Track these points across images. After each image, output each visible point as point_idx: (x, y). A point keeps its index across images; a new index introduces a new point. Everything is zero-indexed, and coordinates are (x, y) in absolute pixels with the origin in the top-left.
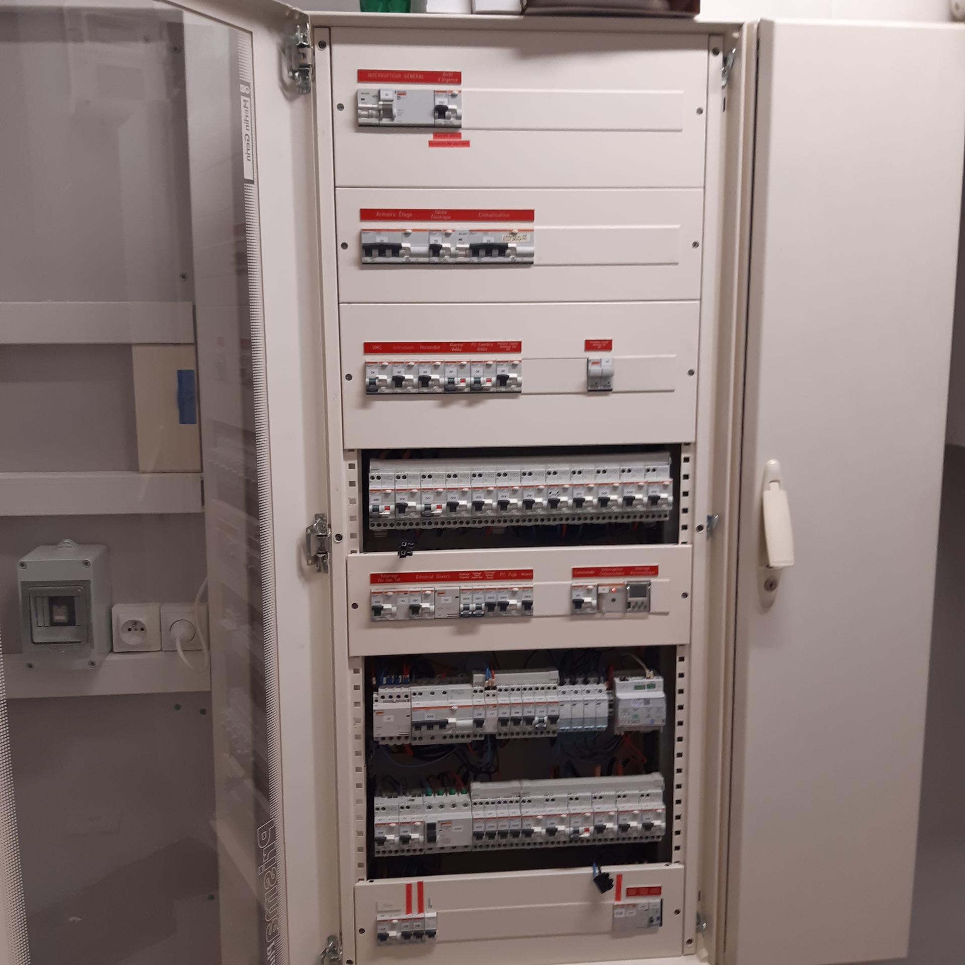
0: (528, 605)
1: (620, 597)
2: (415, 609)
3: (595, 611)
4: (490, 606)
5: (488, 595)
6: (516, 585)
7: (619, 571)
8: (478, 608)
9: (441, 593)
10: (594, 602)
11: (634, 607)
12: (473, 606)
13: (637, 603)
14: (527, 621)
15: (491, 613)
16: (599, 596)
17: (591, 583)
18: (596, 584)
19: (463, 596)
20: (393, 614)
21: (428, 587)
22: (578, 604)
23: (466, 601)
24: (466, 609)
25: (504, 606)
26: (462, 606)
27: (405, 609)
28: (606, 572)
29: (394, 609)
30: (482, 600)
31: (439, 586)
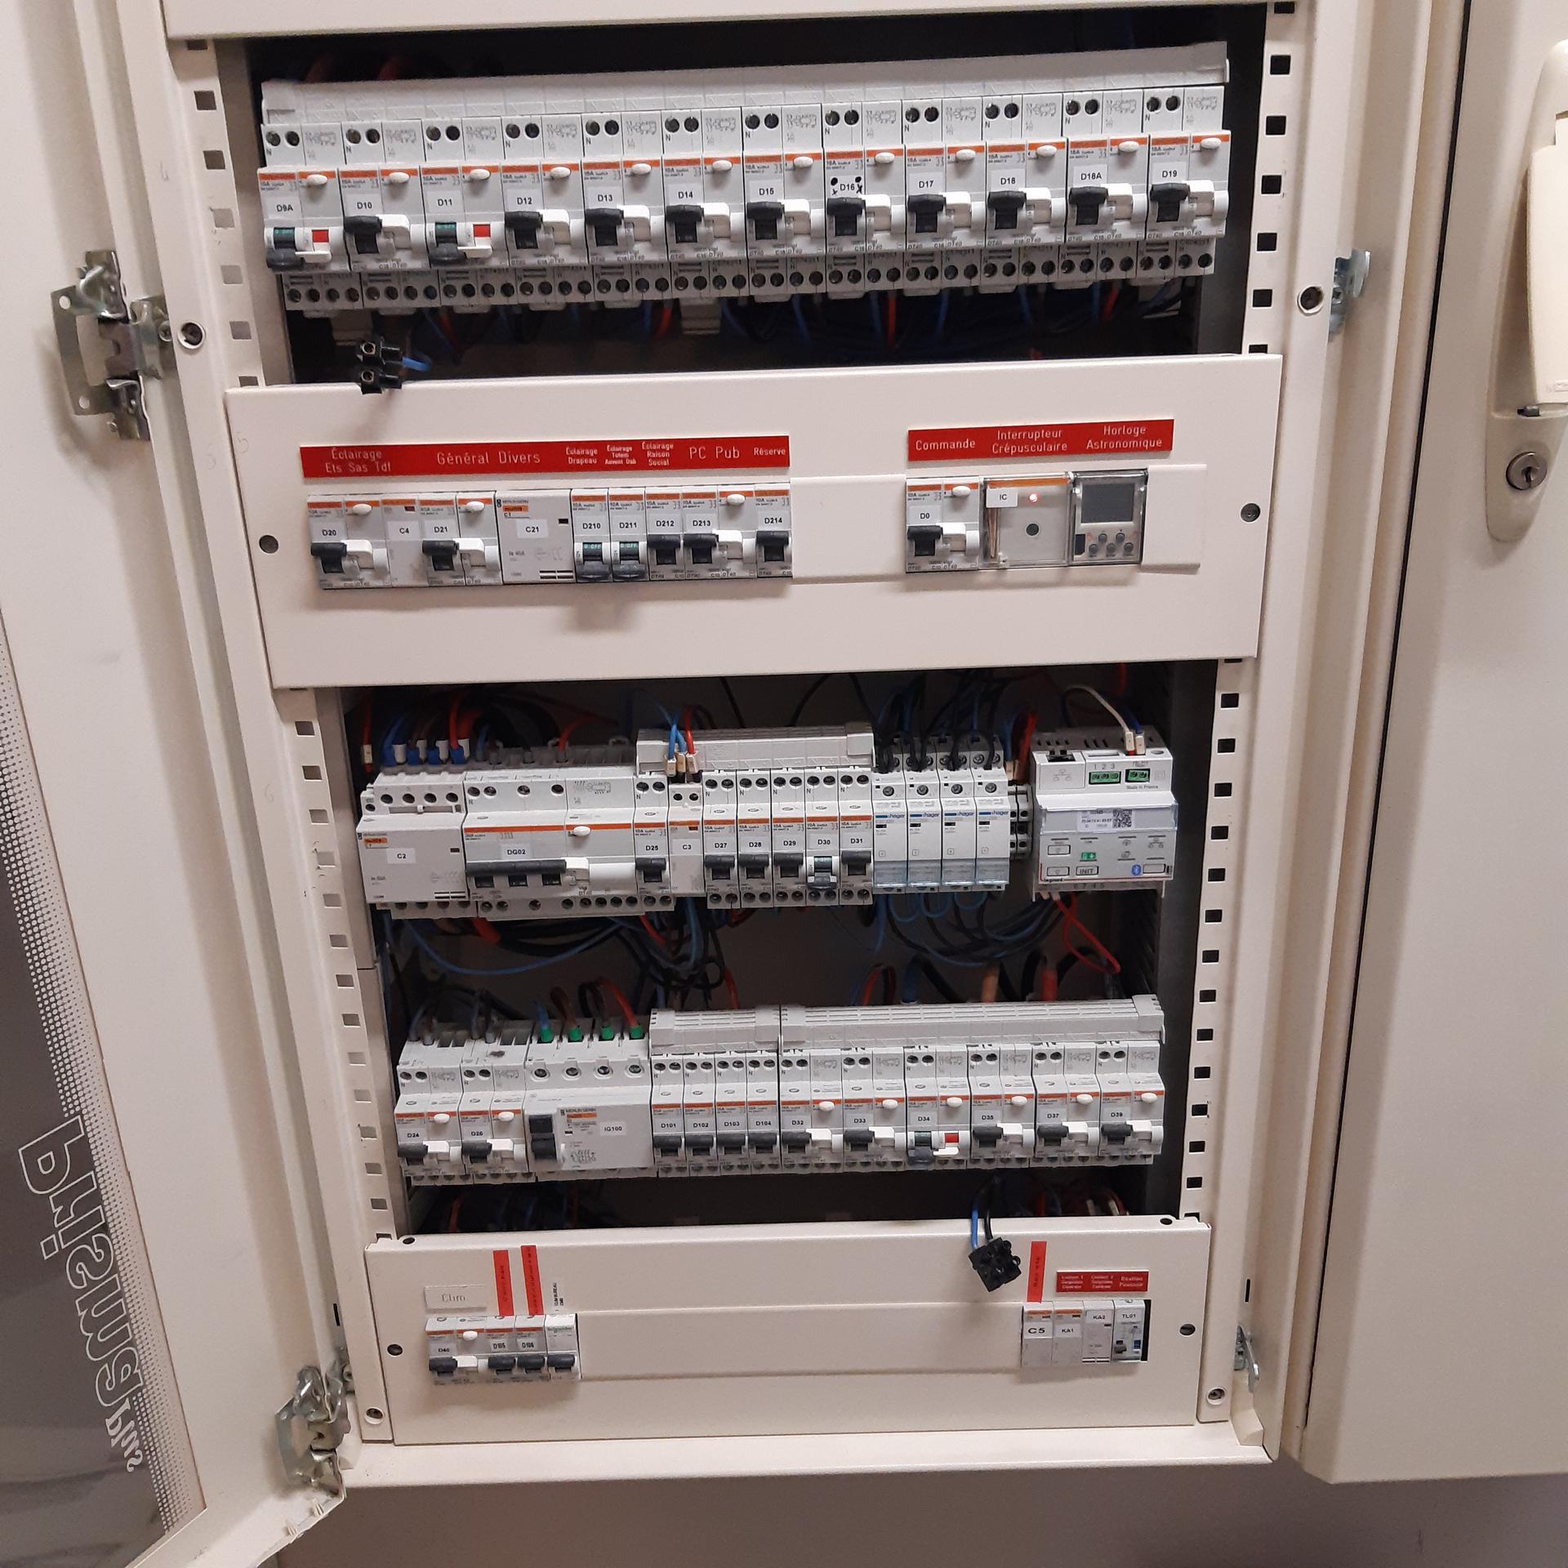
0: (773, 546)
1: (1052, 521)
2: (440, 556)
3: (977, 562)
4: (663, 548)
5: (655, 515)
6: (735, 483)
7: (1050, 441)
8: (628, 555)
9: (516, 508)
10: (974, 536)
11: (1094, 551)
12: (611, 549)
13: (1103, 538)
14: (777, 594)
15: (666, 571)
16: (989, 518)
17: (963, 475)
18: (980, 480)
19: (579, 518)
20: (380, 571)
21: (475, 490)
22: (923, 541)
23: (591, 535)
24: (593, 555)
25: (702, 548)
26: (579, 547)
27: (415, 555)
28: (1012, 442)
29: (380, 555)
30: (638, 529)
31: (507, 487)
